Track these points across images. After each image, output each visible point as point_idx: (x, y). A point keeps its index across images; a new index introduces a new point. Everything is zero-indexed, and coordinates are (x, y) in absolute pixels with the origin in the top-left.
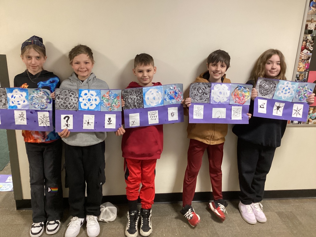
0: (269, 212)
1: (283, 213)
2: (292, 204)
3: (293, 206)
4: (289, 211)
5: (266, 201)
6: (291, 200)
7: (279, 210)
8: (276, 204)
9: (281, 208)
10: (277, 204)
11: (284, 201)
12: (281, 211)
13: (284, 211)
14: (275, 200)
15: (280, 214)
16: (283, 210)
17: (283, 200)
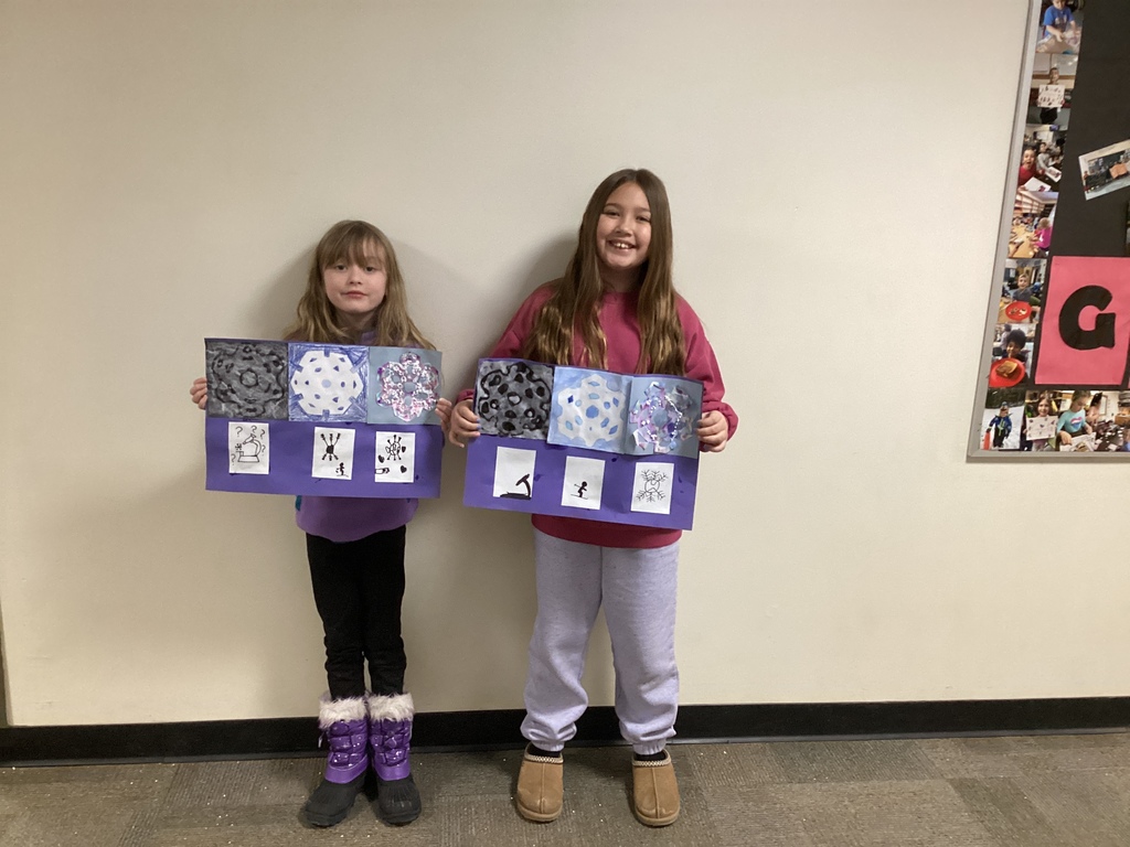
0: (923, 779)
1: (978, 782)
2: (1012, 754)
3: (1015, 758)
4: (998, 779)
5: (916, 742)
6: (1009, 740)
7: (963, 774)
8: (954, 755)
9: (972, 766)
10: (957, 753)
11: (983, 741)
12: (967, 776)
13: (982, 776)
14: (948, 738)
15: (964, 787)
16: (976, 774)
17: (980, 740)
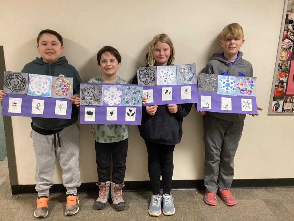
0: (256, 199)
1: (270, 200)
2: (279, 193)
4: (276, 199)
5: (254, 189)
6: (278, 189)
7: (266, 198)
9: (268, 196)
10: (264, 192)
12: (268, 199)
13: (271, 199)
14: (262, 188)
15: (267, 202)
17: (270, 189)
